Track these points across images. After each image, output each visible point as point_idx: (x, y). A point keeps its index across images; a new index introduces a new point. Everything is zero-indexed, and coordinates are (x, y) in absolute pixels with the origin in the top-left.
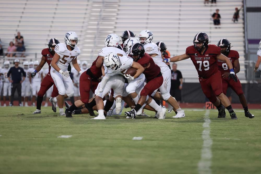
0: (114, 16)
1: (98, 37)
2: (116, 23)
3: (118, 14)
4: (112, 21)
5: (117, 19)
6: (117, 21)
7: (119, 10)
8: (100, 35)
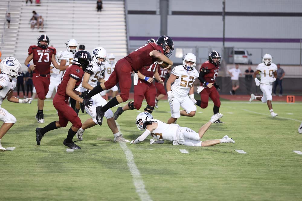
0: (18, 18)
1: (5, 36)
2: (20, 24)
3: (21, 16)
4: (17, 22)
5: (20, 20)
6: (20, 22)
7: (22, 13)
8: (6, 34)
